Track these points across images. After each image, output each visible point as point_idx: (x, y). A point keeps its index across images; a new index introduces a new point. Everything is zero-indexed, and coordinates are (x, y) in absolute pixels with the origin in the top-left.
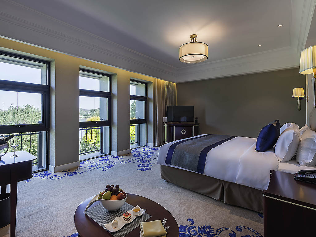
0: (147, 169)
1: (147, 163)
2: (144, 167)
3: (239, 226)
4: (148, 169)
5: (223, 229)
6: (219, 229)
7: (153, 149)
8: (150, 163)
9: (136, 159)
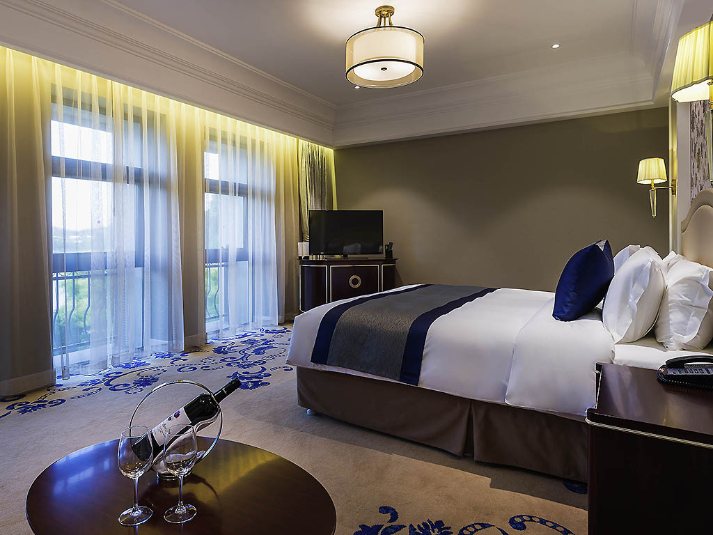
0: (256, 385)
1: (257, 368)
2: (247, 378)
3: (518, 516)
4: (259, 385)
5: (478, 527)
6: (465, 528)
7: (270, 332)
8: (264, 369)
9: (223, 360)
